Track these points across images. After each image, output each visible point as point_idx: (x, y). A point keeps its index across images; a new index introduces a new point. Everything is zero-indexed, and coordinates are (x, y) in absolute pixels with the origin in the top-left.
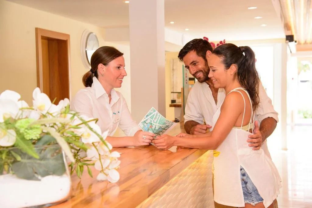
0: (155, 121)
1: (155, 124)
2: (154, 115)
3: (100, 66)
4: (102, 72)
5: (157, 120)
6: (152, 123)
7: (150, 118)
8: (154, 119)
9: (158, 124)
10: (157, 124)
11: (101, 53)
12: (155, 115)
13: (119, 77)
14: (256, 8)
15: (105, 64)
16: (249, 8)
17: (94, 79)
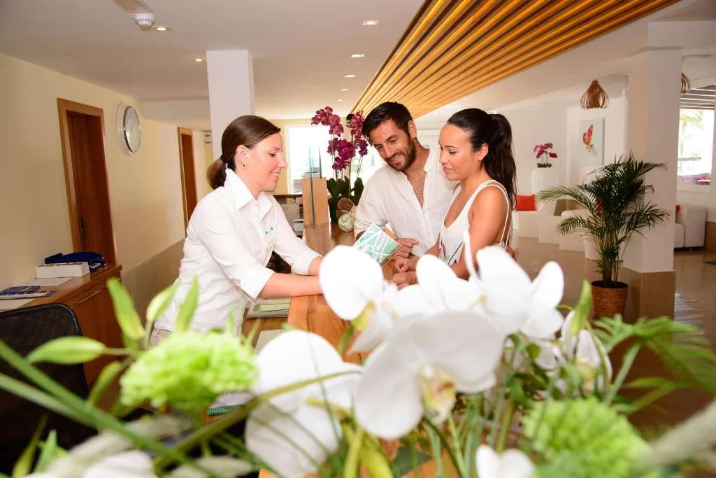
0: (378, 248)
1: (378, 254)
2: (376, 237)
3: (241, 149)
4: (243, 160)
5: (382, 248)
6: (372, 251)
7: (368, 242)
8: (375, 244)
9: (383, 253)
10: (381, 254)
11: (241, 127)
12: (379, 238)
13: (275, 171)
14: (354, 76)
15: (248, 147)
16: (347, 76)
17: (229, 172)
